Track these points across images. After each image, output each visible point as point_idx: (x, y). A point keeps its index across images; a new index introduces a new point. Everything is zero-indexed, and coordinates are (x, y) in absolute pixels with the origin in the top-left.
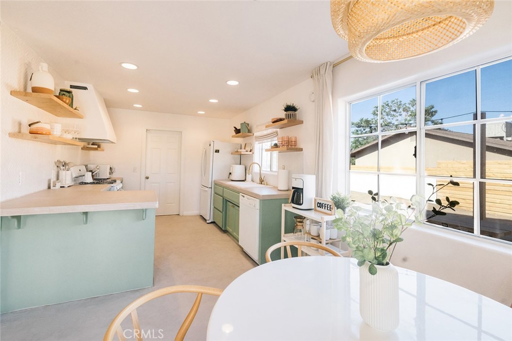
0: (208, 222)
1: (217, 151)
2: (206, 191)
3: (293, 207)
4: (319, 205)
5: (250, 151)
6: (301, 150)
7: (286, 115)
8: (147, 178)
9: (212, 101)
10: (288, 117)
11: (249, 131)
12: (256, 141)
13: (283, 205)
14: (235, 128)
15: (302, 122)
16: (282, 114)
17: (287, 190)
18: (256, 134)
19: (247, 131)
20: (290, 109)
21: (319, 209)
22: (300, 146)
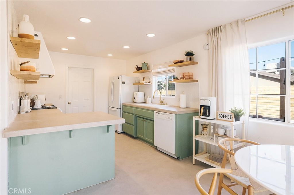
0: (118, 132)
1: (124, 83)
2: (117, 111)
3: (201, 118)
4: (220, 116)
5: (149, 82)
6: (197, 81)
7: (186, 58)
8: (69, 103)
9: (125, 47)
10: (188, 60)
11: (148, 69)
12: (154, 75)
13: (194, 117)
14: (137, 66)
15: (197, 63)
16: (184, 58)
17: (186, 108)
18: (153, 71)
19: (147, 68)
20: (189, 54)
21: (220, 118)
22: (195, 78)
